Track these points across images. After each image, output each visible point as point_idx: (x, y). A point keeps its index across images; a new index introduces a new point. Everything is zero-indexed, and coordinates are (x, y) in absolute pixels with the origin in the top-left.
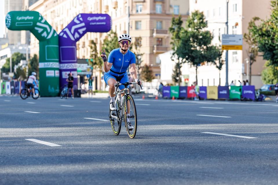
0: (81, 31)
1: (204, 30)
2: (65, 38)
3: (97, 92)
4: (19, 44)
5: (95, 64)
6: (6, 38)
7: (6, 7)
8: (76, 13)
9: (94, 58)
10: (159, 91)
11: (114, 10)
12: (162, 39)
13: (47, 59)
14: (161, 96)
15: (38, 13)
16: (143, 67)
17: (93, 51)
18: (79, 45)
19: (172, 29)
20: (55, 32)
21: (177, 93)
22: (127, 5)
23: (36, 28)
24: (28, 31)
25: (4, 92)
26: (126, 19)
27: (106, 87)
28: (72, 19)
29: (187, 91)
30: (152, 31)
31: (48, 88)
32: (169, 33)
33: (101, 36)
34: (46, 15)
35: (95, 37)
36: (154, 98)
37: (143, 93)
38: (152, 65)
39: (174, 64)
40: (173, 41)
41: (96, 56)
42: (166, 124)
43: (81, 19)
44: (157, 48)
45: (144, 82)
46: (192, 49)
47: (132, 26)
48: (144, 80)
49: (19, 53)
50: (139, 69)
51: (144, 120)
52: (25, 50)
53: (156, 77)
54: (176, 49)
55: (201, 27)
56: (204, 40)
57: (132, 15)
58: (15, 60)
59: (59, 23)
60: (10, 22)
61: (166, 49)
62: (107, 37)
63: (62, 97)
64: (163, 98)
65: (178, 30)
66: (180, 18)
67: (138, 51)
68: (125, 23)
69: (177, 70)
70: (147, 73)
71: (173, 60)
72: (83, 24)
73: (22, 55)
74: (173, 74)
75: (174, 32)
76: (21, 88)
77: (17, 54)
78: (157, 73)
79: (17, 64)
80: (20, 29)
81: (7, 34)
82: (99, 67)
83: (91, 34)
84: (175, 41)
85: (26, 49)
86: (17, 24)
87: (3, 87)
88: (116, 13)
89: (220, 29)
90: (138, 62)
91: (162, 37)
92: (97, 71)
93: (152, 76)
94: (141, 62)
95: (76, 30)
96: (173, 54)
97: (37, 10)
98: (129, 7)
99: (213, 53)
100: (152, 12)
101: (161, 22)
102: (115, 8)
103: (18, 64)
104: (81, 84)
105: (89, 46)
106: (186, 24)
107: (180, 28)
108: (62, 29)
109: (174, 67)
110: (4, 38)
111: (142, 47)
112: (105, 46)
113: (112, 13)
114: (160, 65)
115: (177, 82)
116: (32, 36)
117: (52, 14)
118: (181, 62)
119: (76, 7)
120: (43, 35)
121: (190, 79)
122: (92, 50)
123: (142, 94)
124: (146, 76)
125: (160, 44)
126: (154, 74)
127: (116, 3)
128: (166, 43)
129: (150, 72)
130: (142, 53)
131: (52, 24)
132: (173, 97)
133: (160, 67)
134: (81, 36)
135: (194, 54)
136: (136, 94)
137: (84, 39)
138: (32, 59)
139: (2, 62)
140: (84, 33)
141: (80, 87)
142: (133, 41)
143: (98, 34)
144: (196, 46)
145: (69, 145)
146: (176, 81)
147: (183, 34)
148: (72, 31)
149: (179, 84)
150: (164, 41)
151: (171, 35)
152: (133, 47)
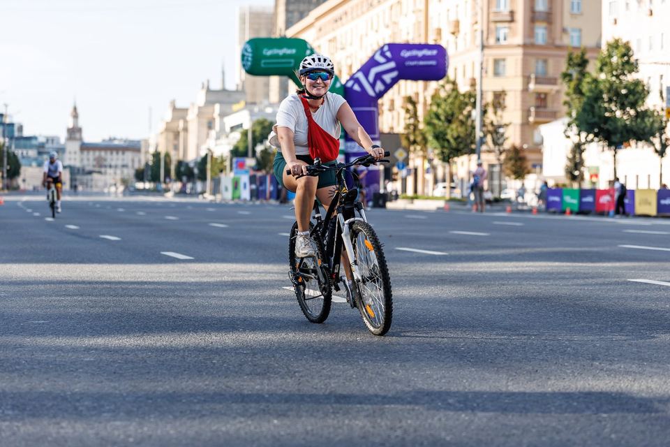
0: (387, 78)
1: (630, 78)
2: (356, 92)
3: (417, 198)
4: (266, 102)
5: (415, 142)
6: (240, 92)
7: (242, 30)
8: (378, 43)
9: (411, 130)
10: (540, 197)
11: (453, 37)
12: (546, 94)
14: (543, 207)
15: (304, 42)
16: (508, 151)
17: (409, 118)
18: (382, 105)
19: (567, 76)
20: (337, 79)
21: (575, 202)
22: (478, 27)
24: (285, 78)
25: (237, 195)
26: (477, 55)
27: (434, 189)
28: (370, 55)
29: (594, 199)
30: (527, 79)
32: (562, 84)
33: (425, 88)
34: (319, 47)
35: (415, 90)
36: (530, 211)
37: (508, 201)
38: (525, 146)
39: (569, 144)
40: (567, 99)
41: (415, 127)
43: (388, 54)
44: (536, 112)
45: (511, 179)
46: (607, 114)
47: (487, 68)
48: (509, 175)
49: (265, 120)
50: (501, 153)
53: (533, 170)
54: (574, 114)
55: (626, 72)
56: (631, 97)
57: (489, 47)
58: (257, 134)
59: (343, 63)
60: (250, 59)
61: (554, 116)
62: (437, 91)
64: (547, 211)
65: (579, 76)
66: (583, 54)
67: (499, 119)
68: (473, 63)
69: (574, 157)
70: (516, 161)
71: (568, 137)
72: (392, 65)
74: (567, 165)
75: (570, 80)
76: (269, 188)
77: (261, 123)
78: (535, 163)
79: (261, 142)
80: (267, 73)
81: (243, 83)
82: (421, 149)
83: (406, 84)
84: (572, 99)
86: (265, 63)
87: (236, 185)
88: (456, 43)
89: (663, 77)
90: (499, 139)
91: (545, 91)
92: (418, 156)
93: (526, 168)
94: (505, 140)
95: (379, 76)
96: (569, 125)
97: (302, 37)
98: (482, 32)
99: (648, 124)
100: (528, 41)
101: (545, 61)
102: (453, 33)
103: (264, 142)
104: (387, 181)
105: (402, 107)
106: (595, 65)
107: (583, 74)
108: (351, 74)
109: (570, 152)
110: (237, 91)
111: (507, 109)
112: (435, 108)
113: (448, 42)
114: (541, 146)
115: (576, 181)
117: (332, 44)
118: (583, 140)
119: (377, 31)
121: (600, 176)
122: (408, 116)
123: (506, 204)
124: (514, 168)
125: (543, 104)
126: (529, 165)
127: (457, 24)
128: (553, 102)
129: (522, 159)
130: (507, 123)
132: (568, 210)
133: (542, 150)
134: (388, 87)
135: (610, 125)
136: (494, 204)
137: (393, 94)
139: (234, 138)
140: (395, 81)
141: (385, 188)
142: (489, 98)
143: (421, 83)
144: (614, 108)
146: (574, 178)
147: (590, 86)
148: (371, 78)
149: (580, 185)
150: (549, 100)
151: (564, 88)
152: (490, 110)
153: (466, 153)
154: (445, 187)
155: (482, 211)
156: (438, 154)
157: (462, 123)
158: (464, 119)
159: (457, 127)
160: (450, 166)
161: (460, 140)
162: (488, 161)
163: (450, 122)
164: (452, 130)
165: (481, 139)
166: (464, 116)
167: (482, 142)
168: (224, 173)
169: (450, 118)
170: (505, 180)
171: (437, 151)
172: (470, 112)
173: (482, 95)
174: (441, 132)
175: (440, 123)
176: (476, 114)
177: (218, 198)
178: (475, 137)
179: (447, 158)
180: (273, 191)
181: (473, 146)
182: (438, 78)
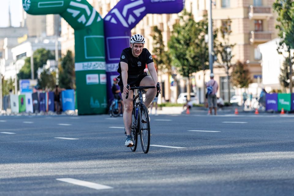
0: (137, 12)
2: (113, 24)
4: (44, 35)
5: (161, 62)
6: (24, 27)
9: (158, 53)
12: (262, 21)
13: (86, 57)
14: (263, 108)
16: (235, 65)
17: (157, 43)
19: (277, 5)
20: (97, 15)
21: (288, 103)
23: (69, 10)
24: (58, 15)
25: (22, 110)
27: (178, 98)
30: (247, 9)
31: (89, 101)
32: (274, 12)
33: (168, 19)
35: (160, 21)
36: (253, 112)
37: (236, 105)
38: (248, 62)
39: (282, 59)
41: (161, 50)
42: (272, 152)
44: (255, 34)
45: (237, 88)
47: (215, 2)
48: (236, 85)
49: (44, 50)
50: (229, 68)
51: (239, 146)
52: (54, 45)
53: (255, 80)
54: (284, 36)
58: (38, 60)
59: (103, 2)
60: (29, 1)
61: (269, 37)
62: (177, 21)
63: (111, 115)
64: (266, 111)
65: (287, 6)
67: (227, 41)
69: (286, 68)
70: (241, 74)
71: (281, 53)
72: (141, 2)
73: (49, 52)
74: (281, 75)
75: (280, 9)
76: (48, 102)
77: (41, 52)
78: (256, 74)
79: (41, 66)
80: (44, 12)
81: (26, 21)
82: (166, 67)
83: (153, 17)
84: (282, 23)
85: (55, 43)
86: (41, 5)
87: (22, 101)
90: (227, 57)
91: (261, 18)
92: (164, 73)
93: (249, 78)
94: (231, 57)
95: (130, 11)
96: (281, 44)
103: (44, 67)
105: (151, 35)
107: (290, 4)
108: (109, 10)
109: (282, 64)
110: (21, 27)
111: (231, 33)
112: (176, 35)
114: (261, 61)
115: (288, 88)
116: (64, 23)
118: (292, 55)
120: (79, 20)
122: (155, 41)
123: (235, 107)
124: (239, 79)
125: (260, 29)
126: (251, 76)
128: (268, 27)
129: (246, 72)
130: (233, 44)
131: (94, 3)
132: (282, 111)
133: (261, 64)
134: (138, 19)
136: (225, 108)
137: (143, 25)
138: (65, 58)
139: (19, 65)
140: (143, 15)
142: (218, 25)
143: (164, 16)
145: (125, 187)
146: (286, 85)
148: (125, 12)
149: (291, 90)
150: (265, 24)
151: (276, 15)
152: (219, 35)
153: (201, 69)
154: (186, 96)
155: (215, 114)
156: (180, 71)
157: (198, 45)
158: (199, 43)
159: (194, 49)
160: (189, 79)
161: (196, 59)
162: (219, 74)
163: (188, 45)
164: (190, 51)
165: (213, 57)
166: (199, 40)
167: (214, 60)
168: (13, 91)
169: (188, 42)
170: (233, 89)
171: (179, 69)
172: (203, 36)
173: (212, 23)
174: (181, 53)
175: (181, 46)
176: (208, 38)
177: (9, 111)
178: (208, 56)
179: (187, 74)
180: (51, 104)
181: (207, 63)
182: (177, 12)
